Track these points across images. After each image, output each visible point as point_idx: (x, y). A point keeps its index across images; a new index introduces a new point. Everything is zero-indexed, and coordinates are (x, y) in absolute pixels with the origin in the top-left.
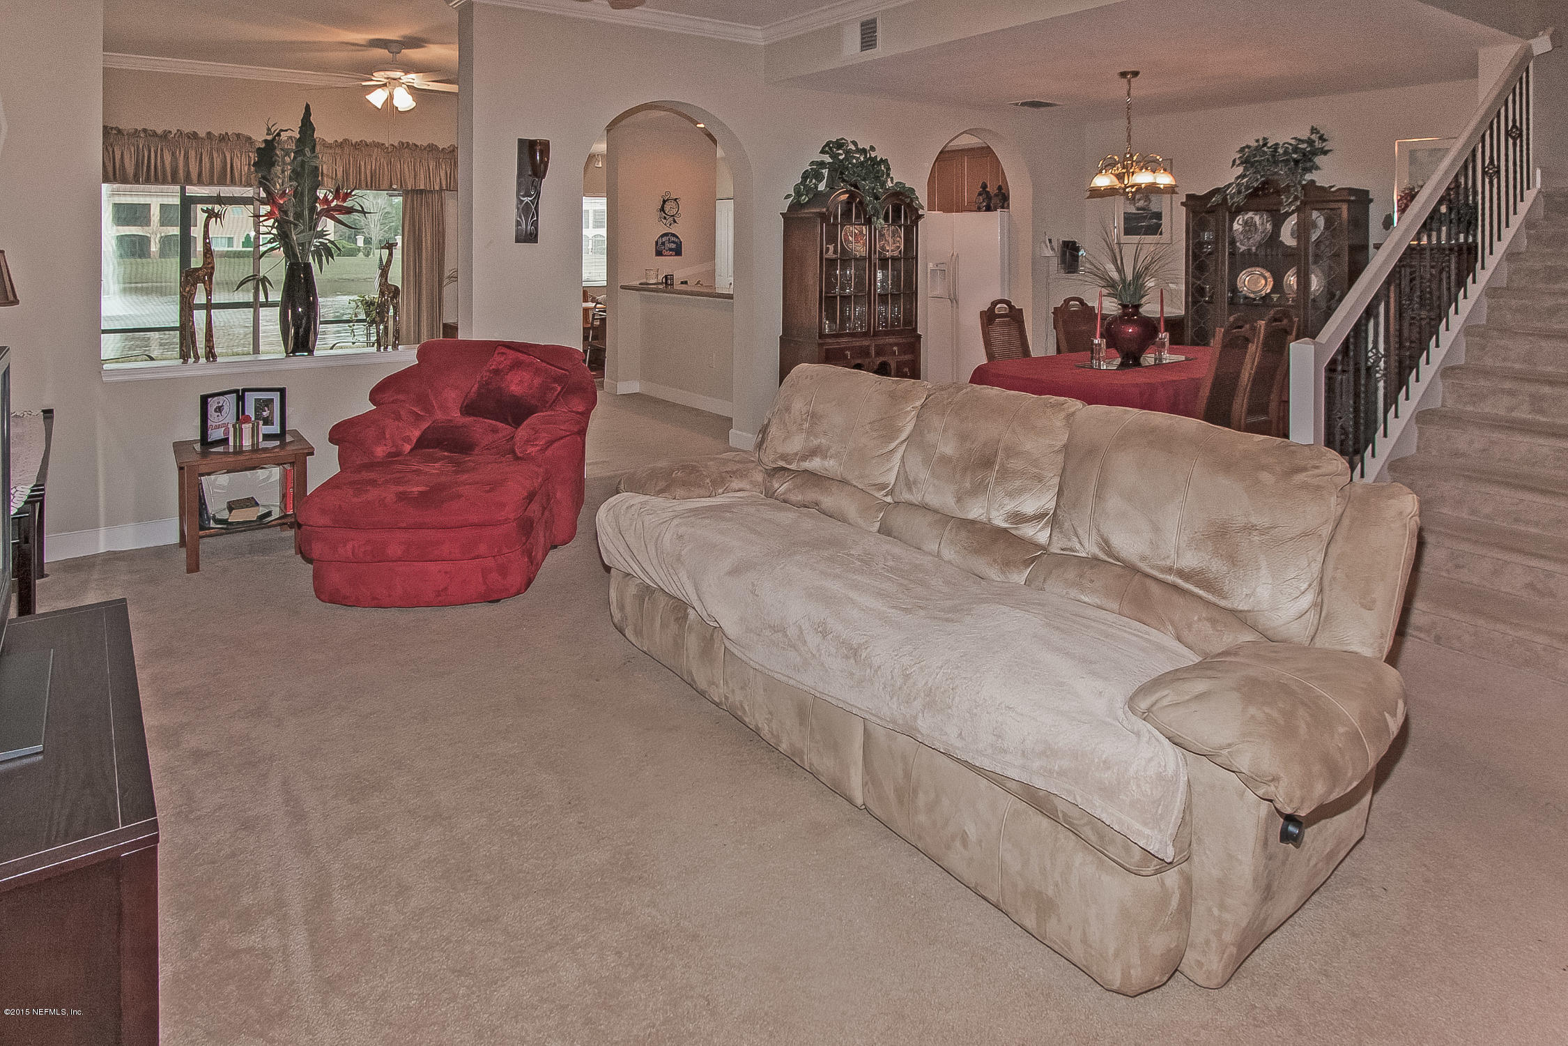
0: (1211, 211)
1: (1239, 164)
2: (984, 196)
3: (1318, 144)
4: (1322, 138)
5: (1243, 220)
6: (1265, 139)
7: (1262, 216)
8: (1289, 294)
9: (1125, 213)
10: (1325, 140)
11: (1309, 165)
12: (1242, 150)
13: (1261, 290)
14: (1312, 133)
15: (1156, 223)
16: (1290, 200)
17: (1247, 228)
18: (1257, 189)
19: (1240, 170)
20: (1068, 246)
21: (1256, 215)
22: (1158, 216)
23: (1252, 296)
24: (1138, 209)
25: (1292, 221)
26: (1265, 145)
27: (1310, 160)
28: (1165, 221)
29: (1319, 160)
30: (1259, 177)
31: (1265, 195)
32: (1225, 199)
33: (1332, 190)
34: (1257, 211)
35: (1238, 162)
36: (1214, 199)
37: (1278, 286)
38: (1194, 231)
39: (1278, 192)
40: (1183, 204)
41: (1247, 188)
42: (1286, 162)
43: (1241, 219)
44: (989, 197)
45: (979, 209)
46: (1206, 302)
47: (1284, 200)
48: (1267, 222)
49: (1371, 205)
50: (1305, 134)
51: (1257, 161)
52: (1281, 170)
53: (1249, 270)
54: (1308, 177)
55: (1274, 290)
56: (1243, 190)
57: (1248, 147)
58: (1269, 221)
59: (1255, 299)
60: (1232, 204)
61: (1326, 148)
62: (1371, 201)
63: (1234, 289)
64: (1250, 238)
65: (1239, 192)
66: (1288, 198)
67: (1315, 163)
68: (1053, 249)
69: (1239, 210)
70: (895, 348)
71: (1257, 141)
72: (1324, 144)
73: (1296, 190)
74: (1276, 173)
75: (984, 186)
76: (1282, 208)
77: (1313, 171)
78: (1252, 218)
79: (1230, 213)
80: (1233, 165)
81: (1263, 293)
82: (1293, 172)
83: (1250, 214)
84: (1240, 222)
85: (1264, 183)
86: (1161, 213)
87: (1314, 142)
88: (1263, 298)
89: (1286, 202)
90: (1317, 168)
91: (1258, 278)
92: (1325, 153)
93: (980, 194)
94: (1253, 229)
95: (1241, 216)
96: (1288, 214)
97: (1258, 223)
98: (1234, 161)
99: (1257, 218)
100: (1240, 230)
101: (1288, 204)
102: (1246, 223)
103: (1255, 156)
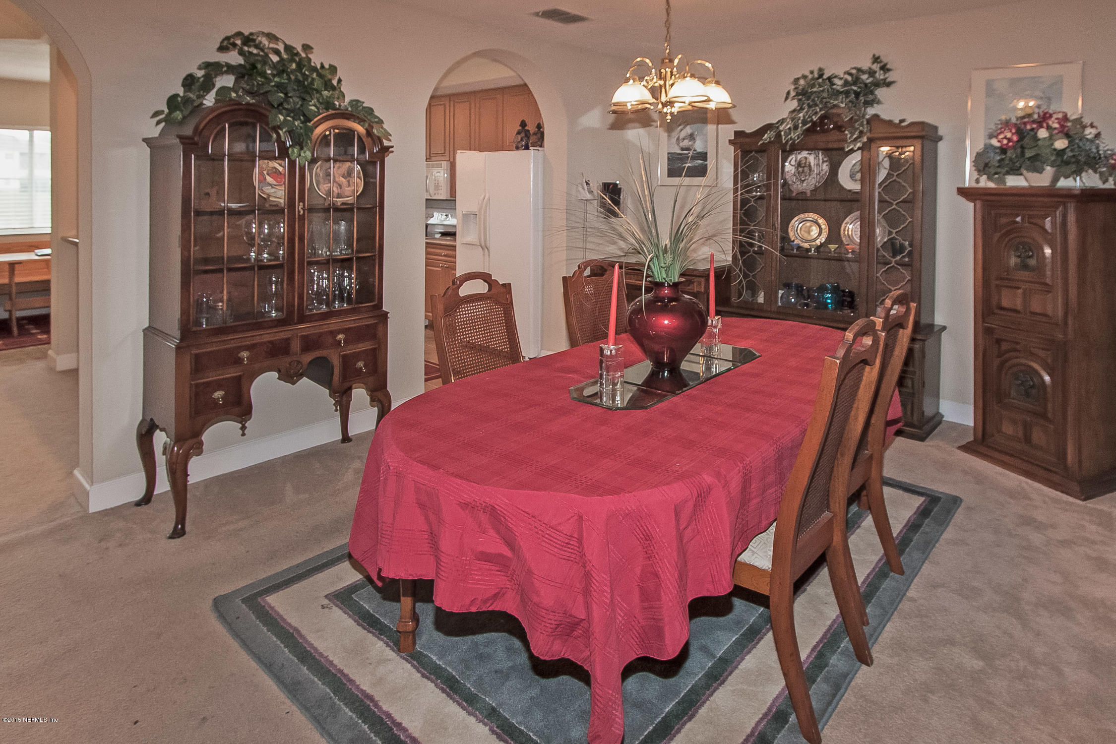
0: (762, 150)
1: (794, 96)
2: (523, 135)
3: (880, 75)
4: (884, 68)
5: (796, 161)
6: (821, 70)
7: (817, 156)
8: (848, 245)
9: (668, 153)
10: (889, 70)
11: (871, 97)
12: (796, 81)
13: (815, 240)
14: (873, 63)
15: (702, 164)
16: (855, 136)
17: (800, 169)
18: (814, 124)
19: (794, 104)
20: (608, 187)
21: (810, 154)
22: (704, 156)
23: (806, 245)
24: (682, 149)
25: (855, 158)
26: (821, 76)
27: (872, 93)
28: (711, 163)
29: (880, 93)
30: (818, 110)
31: (824, 131)
32: (778, 135)
33: (904, 124)
34: (811, 150)
35: (793, 94)
36: (766, 136)
37: (834, 235)
38: (742, 174)
39: (839, 128)
40: (731, 142)
41: (804, 123)
42: (847, 93)
43: (794, 159)
44: (527, 134)
45: (517, 148)
46: (755, 252)
47: (849, 136)
48: (823, 162)
49: (941, 145)
50: (866, 64)
51: (815, 92)
52: (842, 103)
53: (802, 216)
54: (871, 111)
55: (829, 240)
56: (800, 125)
57: (805, 77)
58: (826, 161)
59: (808, 250)
60: (787, 141)
61: (888, 80)
62: (940, 138)
63: (785, 239)
64: (804, 180)
65: (796, 127)
66: (852, 134)
67: (876, 96)
68: (591, 192)
69: (795, 148)
70: (341, 337)
71: (812, 72)
72: (887, 75)
73: (862, 125)
74: (835, 106)
75: (523, 124)
76: (846, 145)
77: (875, 105)
78: (806, 158)
79: (783, 151)
80: (786, 99)
81: (818, 242)
82: (854, 104)
83: (804, 154)
84: (793, 163)
85: (823, 118)
86: (706, 153)
87: (875, 72)
88: (818, 248)
89: (850, 138)
90: (879, 102)
91: (811, 226)
92: (888, 85)
93: (519, 133)
94: (806, 169)
95: (793, 156)
96: (852, 151)
97: (812, 164)
98: (788, 93)
99: (811, 159)
100: (793, 172)
101: (852, 141)
102: (799, 165)
103: (813, 86)
